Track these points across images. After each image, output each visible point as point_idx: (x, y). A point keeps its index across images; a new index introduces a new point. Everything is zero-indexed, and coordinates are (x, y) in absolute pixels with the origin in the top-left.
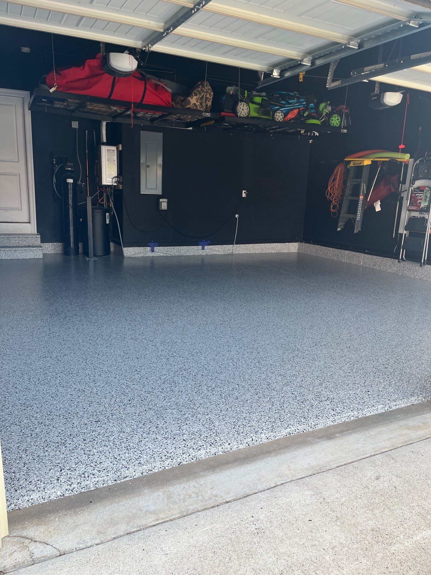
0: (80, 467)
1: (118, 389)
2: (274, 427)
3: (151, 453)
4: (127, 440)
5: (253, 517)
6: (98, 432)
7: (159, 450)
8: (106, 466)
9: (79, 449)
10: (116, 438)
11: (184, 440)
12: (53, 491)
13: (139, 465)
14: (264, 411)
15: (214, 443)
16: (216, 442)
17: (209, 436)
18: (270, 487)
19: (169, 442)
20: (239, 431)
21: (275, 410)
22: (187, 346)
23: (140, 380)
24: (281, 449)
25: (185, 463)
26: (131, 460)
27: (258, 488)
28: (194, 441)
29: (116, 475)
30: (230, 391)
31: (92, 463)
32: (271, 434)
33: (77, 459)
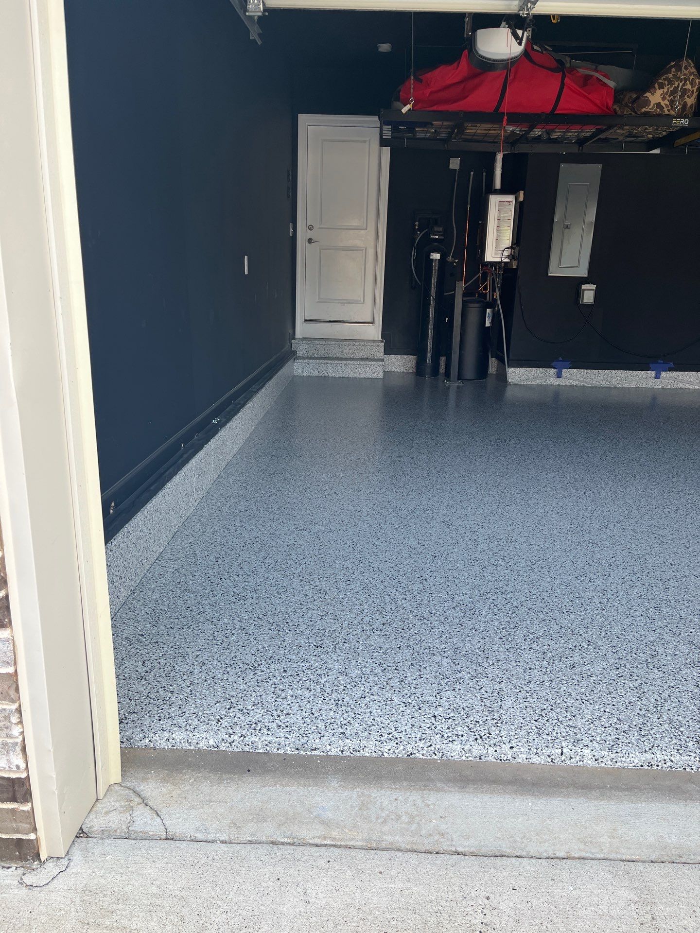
0: (257, 710)
1: (378, 601)
2: (618, 742)
3: (369, 723)
4: (344, 690)
5: (488, 898)
6: (310, 664)
7: (384, 721)
8: (292, 723)
9: (271, 683)
10: (330, 680)
11: (434, 716)
12: (204, 735)
13: (341, 736)
14: (613, 705)
15: (484, 737)
16: (488, 737)
17: (481, 722)
18: (552, 856)
19: (408, 711)
20: (543, 729)
21: (640, 710)
22: (529, 552)
23: (418, 594)
24: (617, 789)
25: (421, 757)
26: (333, 723)
27: (527, 849)
28: (451, 724)
29: (299, 740)
30: (567, 649)
31: (276, 710)
32: (606, 753)
33: (259, 698)
